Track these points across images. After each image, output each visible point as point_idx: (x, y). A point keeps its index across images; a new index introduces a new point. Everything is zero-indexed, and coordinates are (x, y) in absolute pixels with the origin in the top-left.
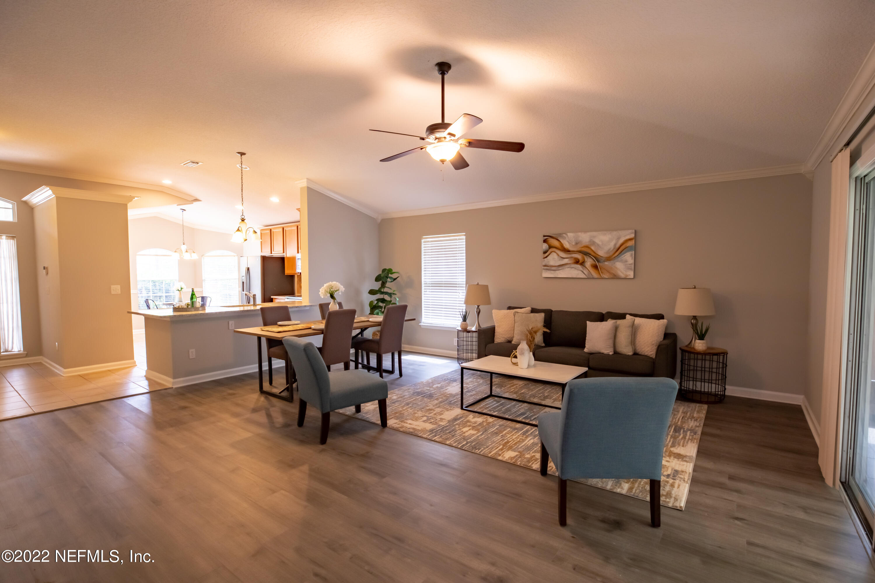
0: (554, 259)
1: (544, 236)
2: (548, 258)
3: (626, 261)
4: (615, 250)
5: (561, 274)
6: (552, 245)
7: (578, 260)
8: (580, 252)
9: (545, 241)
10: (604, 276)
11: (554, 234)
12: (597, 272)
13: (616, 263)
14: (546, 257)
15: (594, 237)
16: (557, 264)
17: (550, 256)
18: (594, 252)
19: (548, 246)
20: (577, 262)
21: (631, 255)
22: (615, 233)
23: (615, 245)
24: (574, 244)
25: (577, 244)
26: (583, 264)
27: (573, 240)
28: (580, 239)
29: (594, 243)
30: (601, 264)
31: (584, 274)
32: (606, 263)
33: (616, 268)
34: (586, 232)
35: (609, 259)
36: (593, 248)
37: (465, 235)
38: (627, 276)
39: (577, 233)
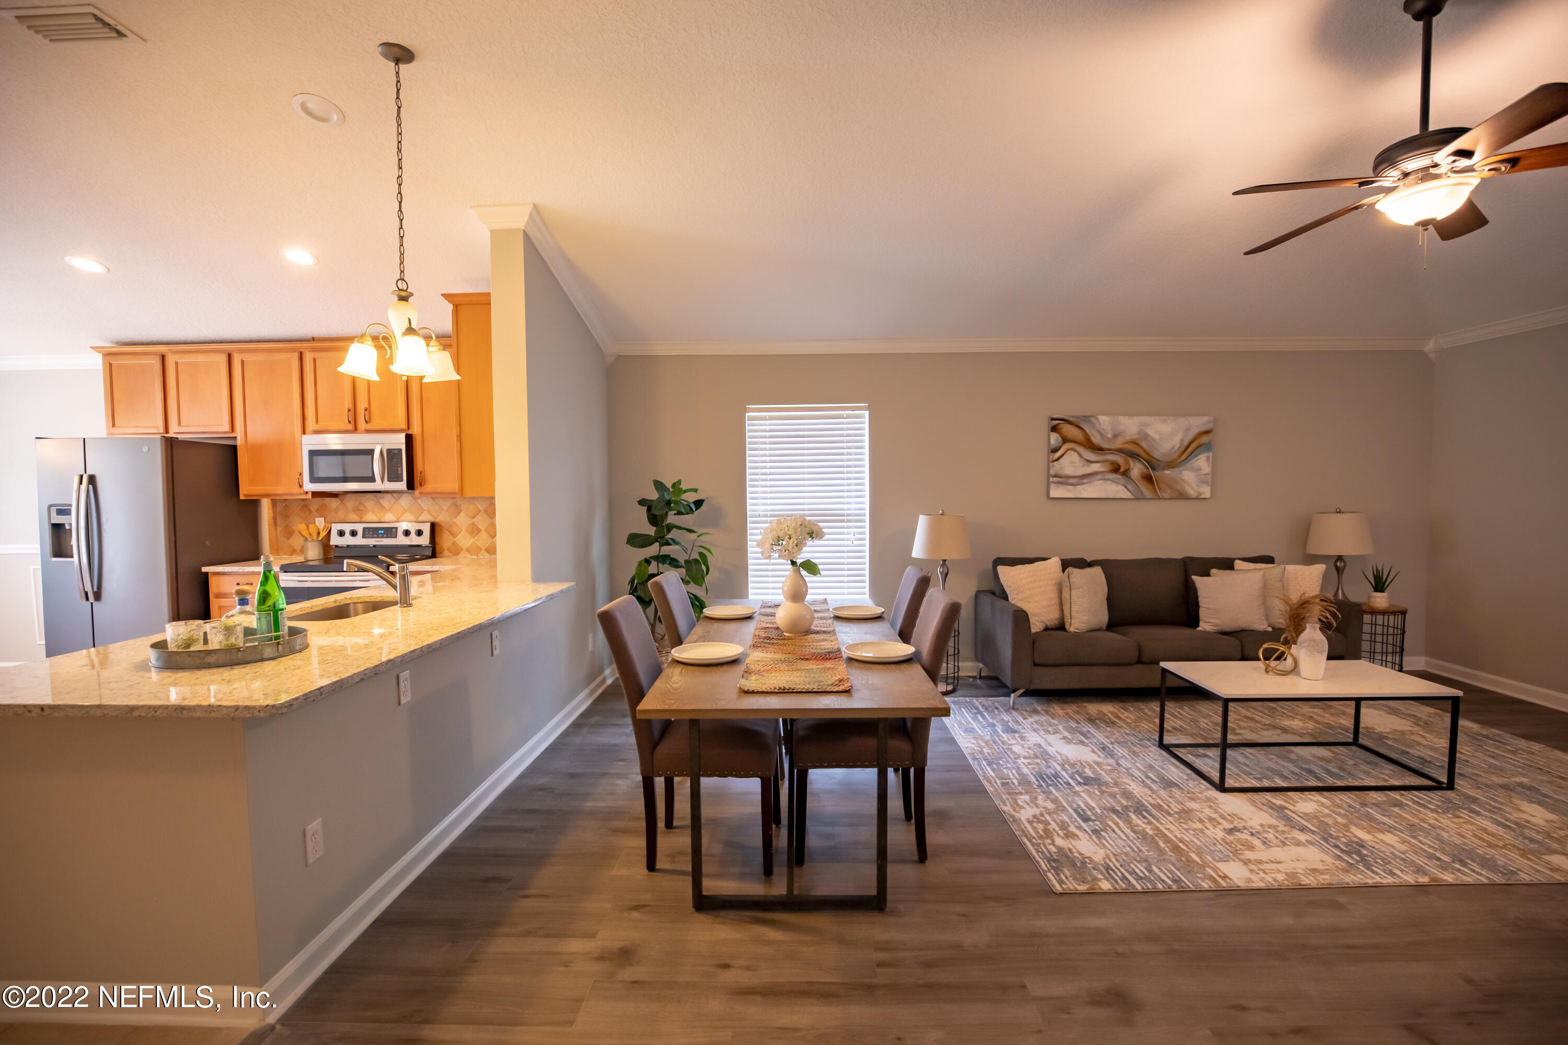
0: (1072, 463)
1: (1053, 419)
2: (1061, 461)
3: (1199, 469)
4: (1182, 449)
5: (1087, 491)
6: (1069, 436)
7: (1117, 467)
8: (1120, 451)
9: (1054, 429)
10: (1164, 495)
11: (1069, 416)
12: (1150, 487)
13: (1183, 472)
14: (1058, 459)
15: (1147, 425)
16: (1080, 472)
17: (1064, 457)
18: (1147, 453)
19: (1060, 439)
20: (1116, 469)
21: (1208, 458)
22: (1182, 420)
23: (1182, 440)
24: (1110, 436)
25: (1115, 436)
26: (1126, 473)
27: (1109, 428)
28: (1122, 427)
29: (1146, 436)
30: (1156, 473)
31: (1129, 490)
32: (1167, 472)
33: (1183, 480)
34: (1131, 415)
35: (1171, 465)
36: (1144, 445)
37: (868, 408)
38: (1200, 494)
39: (1116, 417)
